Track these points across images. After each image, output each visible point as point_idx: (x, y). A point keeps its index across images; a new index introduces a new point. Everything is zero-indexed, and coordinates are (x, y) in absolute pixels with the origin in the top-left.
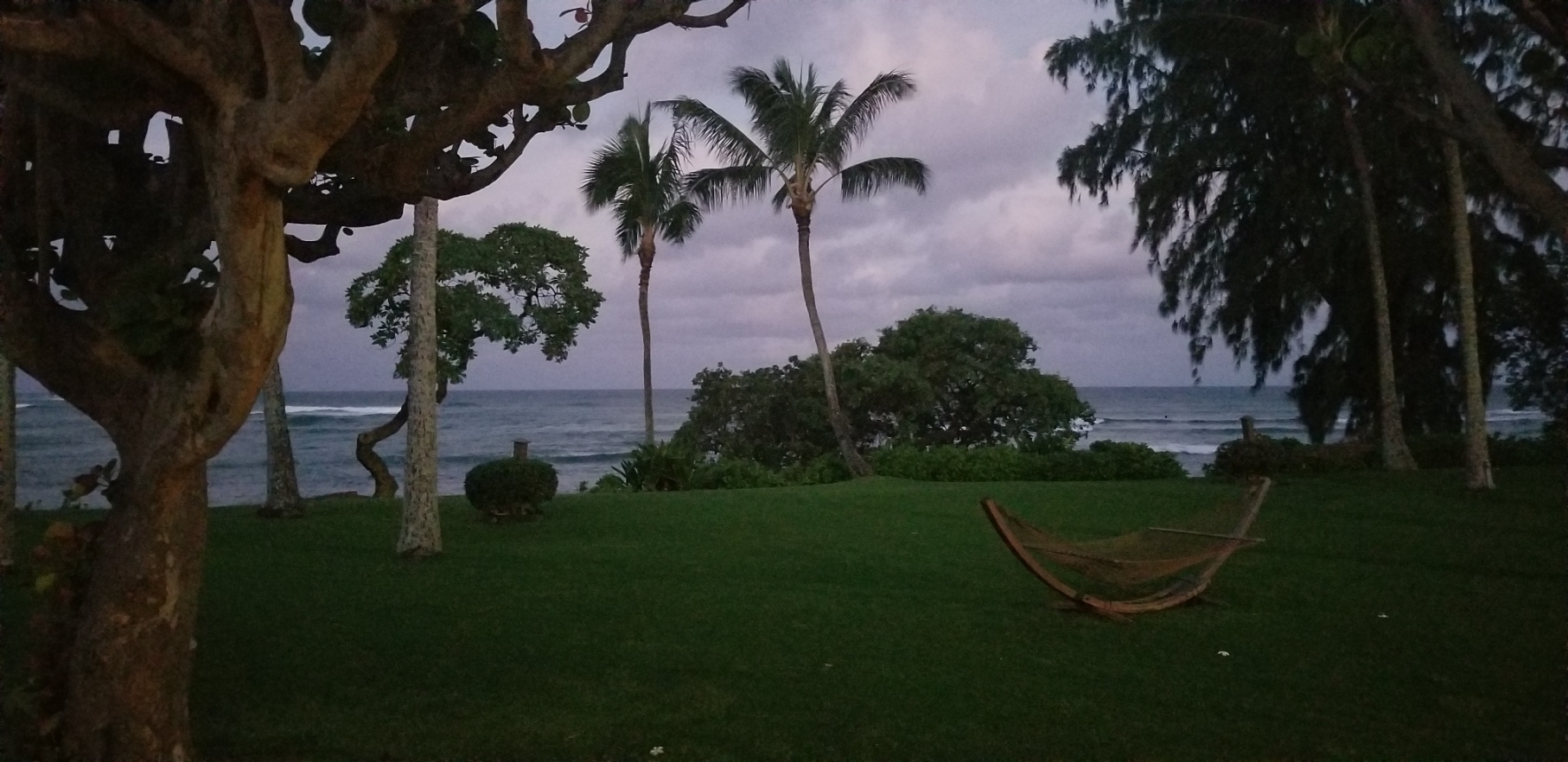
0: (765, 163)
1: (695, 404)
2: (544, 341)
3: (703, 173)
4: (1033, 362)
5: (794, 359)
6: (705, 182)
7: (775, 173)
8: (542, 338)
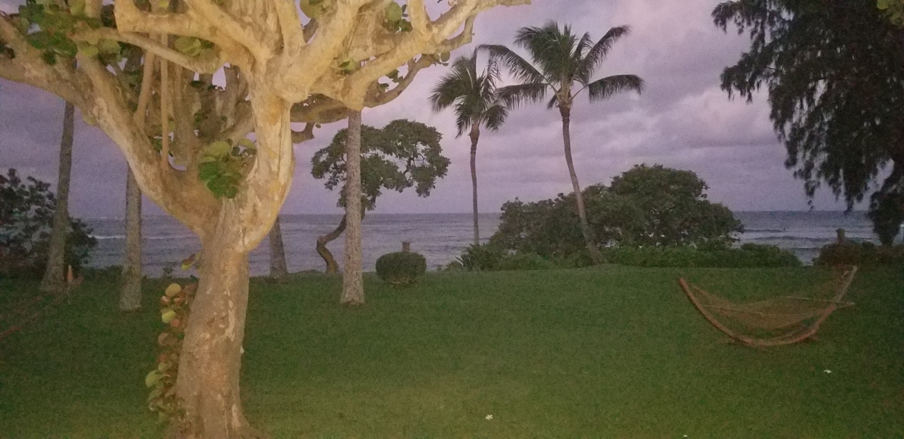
0: (544, 82)
1: (502, 221)
2: (417, 186)
3: (508, 88)
4: (705, 196)
5: (561, 195)
6: (509, 93)
7: (549, 87)
8: (416, 184)
